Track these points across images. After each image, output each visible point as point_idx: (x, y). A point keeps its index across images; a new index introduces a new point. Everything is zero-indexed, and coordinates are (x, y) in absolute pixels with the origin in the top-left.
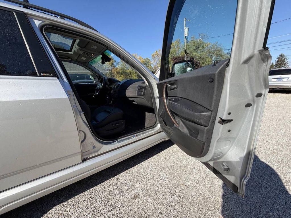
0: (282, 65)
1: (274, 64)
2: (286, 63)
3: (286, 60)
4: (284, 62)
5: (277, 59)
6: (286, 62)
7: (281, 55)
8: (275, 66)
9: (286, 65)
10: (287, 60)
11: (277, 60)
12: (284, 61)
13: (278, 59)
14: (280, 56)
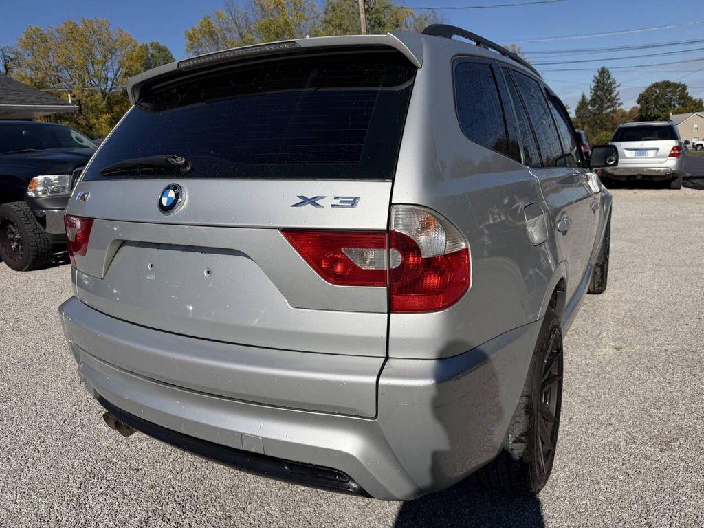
0: (606, 103)
1: (589, 98)
2: (614, 98)
3: (615, 88)
4: (610, 94)
5: (593, 81)
6: (615, 93)
7: (603, 72)
8: (591, 106)
9: (616, 103)
10: (617, 89)
11: (593, 85)
12: (611, 92)
13: (596, 85)
14: (600, 73)
